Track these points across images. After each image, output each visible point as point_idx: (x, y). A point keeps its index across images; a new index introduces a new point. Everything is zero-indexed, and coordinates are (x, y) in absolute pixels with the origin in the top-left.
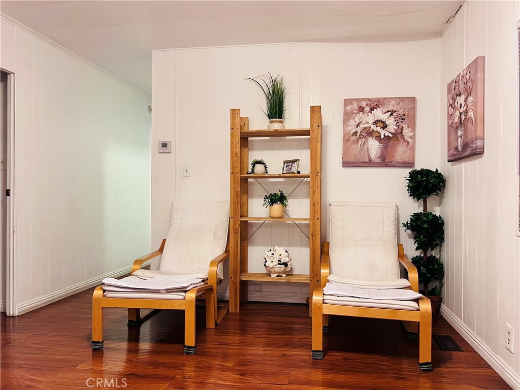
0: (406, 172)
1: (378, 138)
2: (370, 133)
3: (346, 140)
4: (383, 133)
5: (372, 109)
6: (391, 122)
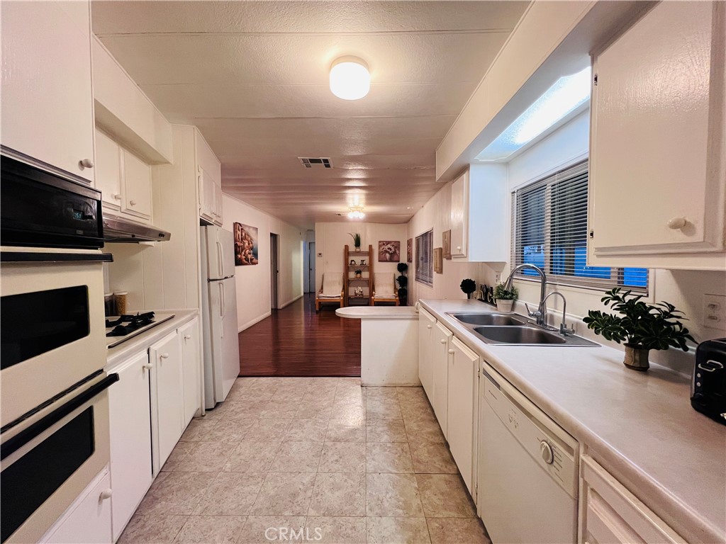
0: (397, 264)
2: (386, 252)
3: (379, 253)
4: (390, 252)
5: (387, 244)
6: (393, 248)
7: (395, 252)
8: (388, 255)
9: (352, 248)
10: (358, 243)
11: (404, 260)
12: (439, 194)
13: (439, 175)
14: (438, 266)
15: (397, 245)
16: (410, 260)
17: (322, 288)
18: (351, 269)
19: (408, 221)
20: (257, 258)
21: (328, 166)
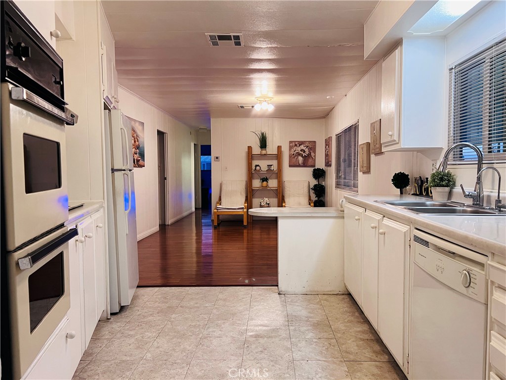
0: (312, 169)
1: (302, 156)
2: (299, 154)
3: (290, 157)
4: (304, 154)
5: (300, 145)
6: (307, 150)
7: (309, 155)
8: (300, 159)
9: (257, 150)
10: (263, 143)
11: (320, 164)
12: (366, 77)
13: (367, 53)
14: (365, 165)
15: (312, 146)
16: (328, 164)
17: (220, 199)
18: (255, 175)
19: (326, 115)
20: (144, 161)
21: (238, 44)
